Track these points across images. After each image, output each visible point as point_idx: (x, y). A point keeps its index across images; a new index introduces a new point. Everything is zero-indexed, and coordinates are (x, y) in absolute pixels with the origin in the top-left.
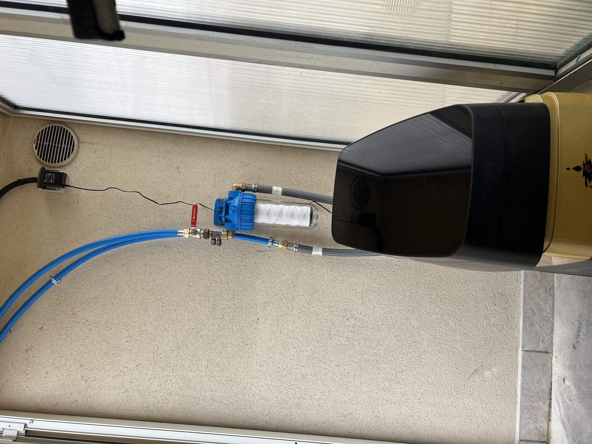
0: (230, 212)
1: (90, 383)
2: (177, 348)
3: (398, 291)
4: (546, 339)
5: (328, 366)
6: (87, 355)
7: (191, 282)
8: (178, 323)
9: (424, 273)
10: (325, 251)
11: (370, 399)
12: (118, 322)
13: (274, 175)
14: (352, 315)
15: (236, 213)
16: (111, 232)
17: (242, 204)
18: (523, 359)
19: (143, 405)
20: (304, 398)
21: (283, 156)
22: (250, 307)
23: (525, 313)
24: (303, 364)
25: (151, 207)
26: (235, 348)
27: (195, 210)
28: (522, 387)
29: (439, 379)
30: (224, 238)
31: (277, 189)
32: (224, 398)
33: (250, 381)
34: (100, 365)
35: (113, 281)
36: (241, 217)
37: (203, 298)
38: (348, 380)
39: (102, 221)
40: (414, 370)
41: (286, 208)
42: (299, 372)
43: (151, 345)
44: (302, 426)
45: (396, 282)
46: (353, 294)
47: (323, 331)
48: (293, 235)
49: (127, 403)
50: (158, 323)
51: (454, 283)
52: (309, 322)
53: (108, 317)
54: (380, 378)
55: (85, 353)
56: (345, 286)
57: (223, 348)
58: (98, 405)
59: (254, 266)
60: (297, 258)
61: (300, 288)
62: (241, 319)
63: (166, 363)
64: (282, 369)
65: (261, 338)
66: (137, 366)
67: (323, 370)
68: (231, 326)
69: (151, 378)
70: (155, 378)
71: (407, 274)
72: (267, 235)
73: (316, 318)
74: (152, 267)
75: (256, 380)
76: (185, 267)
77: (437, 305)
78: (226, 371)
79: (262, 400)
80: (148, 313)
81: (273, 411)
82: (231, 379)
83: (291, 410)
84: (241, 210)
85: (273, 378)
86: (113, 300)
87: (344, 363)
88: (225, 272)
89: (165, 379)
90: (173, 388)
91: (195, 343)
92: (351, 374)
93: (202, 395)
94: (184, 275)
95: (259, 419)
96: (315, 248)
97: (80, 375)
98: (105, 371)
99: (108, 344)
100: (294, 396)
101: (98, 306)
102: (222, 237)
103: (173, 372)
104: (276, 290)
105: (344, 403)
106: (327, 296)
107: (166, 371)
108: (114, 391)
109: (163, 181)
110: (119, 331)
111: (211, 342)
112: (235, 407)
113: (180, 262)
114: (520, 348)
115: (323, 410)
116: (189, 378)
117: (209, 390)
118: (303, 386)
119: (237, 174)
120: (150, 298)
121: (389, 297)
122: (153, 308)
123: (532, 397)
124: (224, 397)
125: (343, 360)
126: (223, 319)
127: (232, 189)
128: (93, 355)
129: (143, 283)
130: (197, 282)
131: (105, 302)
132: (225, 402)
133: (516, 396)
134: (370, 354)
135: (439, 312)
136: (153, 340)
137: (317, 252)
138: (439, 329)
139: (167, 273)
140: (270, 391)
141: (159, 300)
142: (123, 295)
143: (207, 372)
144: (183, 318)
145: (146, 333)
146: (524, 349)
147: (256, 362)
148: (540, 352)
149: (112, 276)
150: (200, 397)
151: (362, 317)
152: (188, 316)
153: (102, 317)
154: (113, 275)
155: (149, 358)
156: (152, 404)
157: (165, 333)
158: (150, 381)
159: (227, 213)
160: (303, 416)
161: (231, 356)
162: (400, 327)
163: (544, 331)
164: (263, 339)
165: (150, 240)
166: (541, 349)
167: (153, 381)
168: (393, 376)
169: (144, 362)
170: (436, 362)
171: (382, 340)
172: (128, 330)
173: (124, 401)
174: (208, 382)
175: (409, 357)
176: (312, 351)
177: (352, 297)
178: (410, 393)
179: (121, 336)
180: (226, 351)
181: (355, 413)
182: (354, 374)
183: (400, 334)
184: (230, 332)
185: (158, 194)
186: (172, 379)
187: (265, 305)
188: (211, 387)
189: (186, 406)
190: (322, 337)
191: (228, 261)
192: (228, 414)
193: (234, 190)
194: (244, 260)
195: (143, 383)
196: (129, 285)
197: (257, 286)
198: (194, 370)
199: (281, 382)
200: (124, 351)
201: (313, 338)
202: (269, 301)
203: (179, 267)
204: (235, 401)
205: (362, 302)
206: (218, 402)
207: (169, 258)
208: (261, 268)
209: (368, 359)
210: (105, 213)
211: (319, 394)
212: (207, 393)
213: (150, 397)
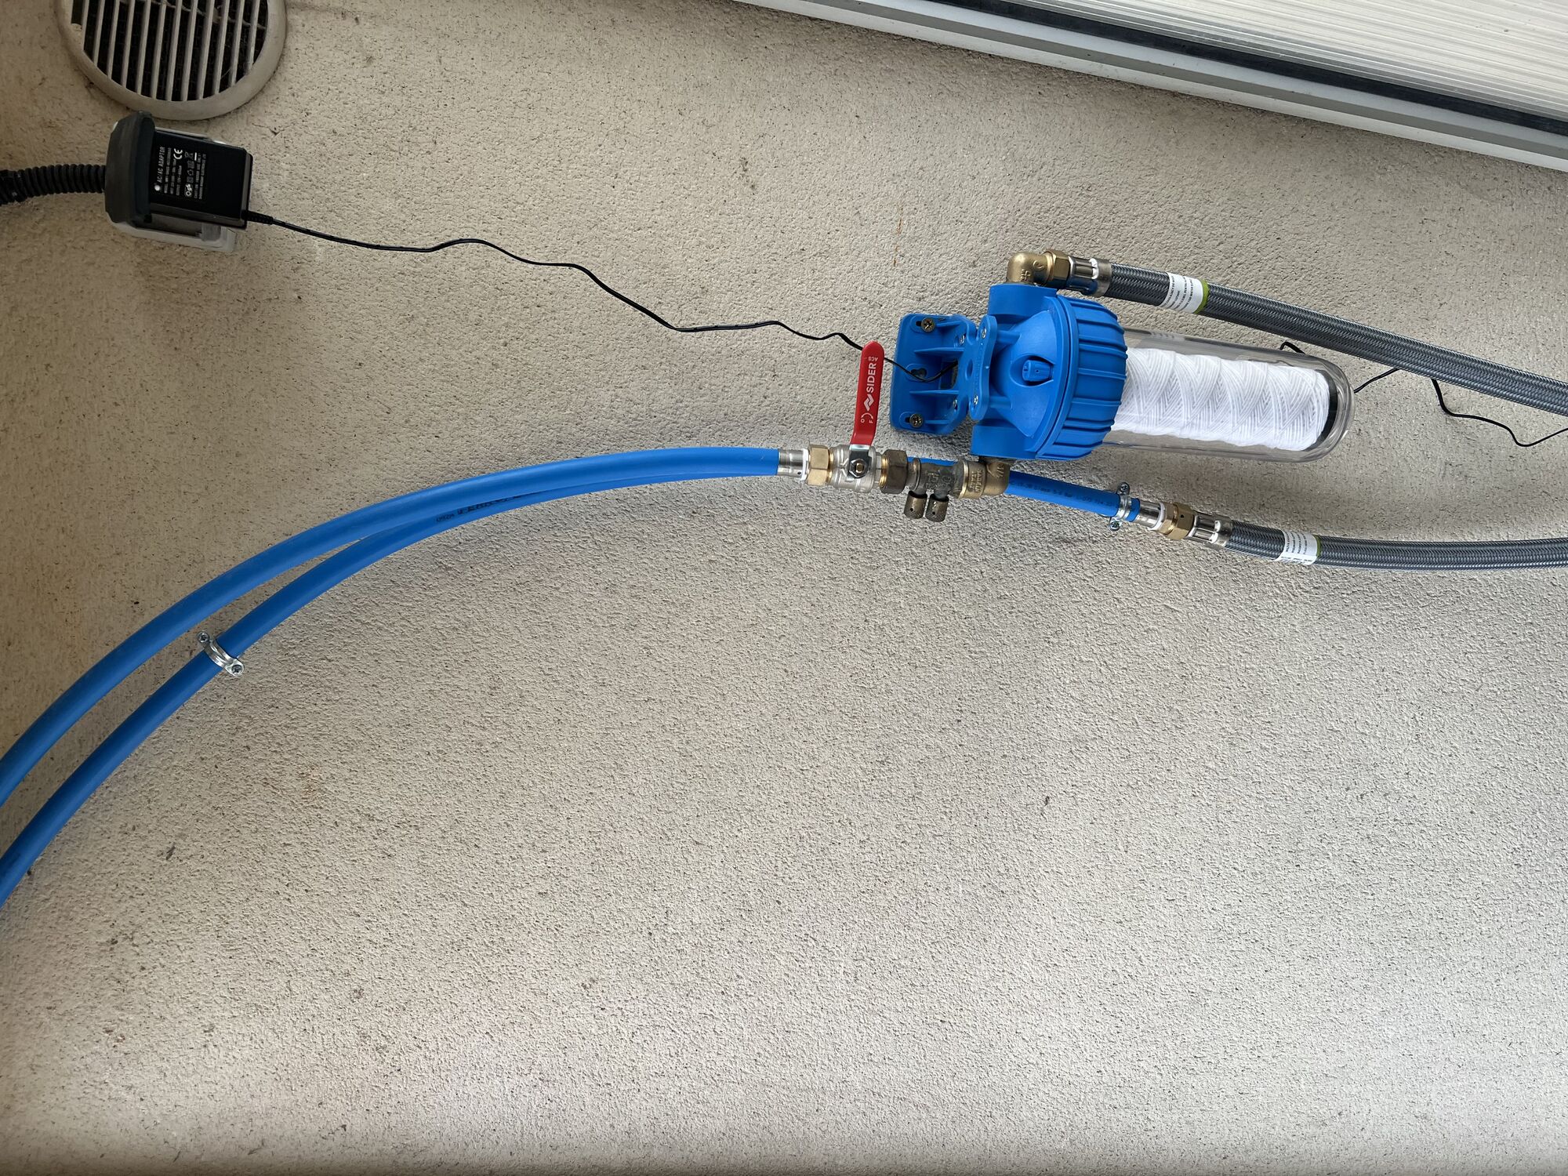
1: (396, 1058)
2: (742, 913)
3: (1538, 696)
5: (1280, 959)
6: (378, 951)
7: (795, 659)
8: (747, 819)
10: (1331, 549)
11: (1409, 1063)
12: (501, 819)
14: (1377, 780)
16: (459, 442)
17: (1081, 351)
19: (612, 1126)
20: (1190, 1072)
22: (1019, 754)
24: (1197, 957)
25: (629, 338)
26: (958, 908)
27: (872, 366)
31: (1188, 286)
33: (1009, 1022)
34: (436, 989)
35: (474, 654)
37: (843, 721)
38: (1341, 1002)
39: (416, 390)
42: (1182, 983)
43: (641, 905)
44: (1178, 1162)
45: (1536, 662)
46: (1387, 707)
47: (1273, 841)
49: (548, 1121)
50: (666, 819)
52: (1229, 808)
53: (460, 801)
55: (368, 944)
56: (1364, 676)
57: (914, 908)
58: (433, 1137)
61: (1205, 687)
62: (983, 801)
63: (700, 971)
64: (1122, 977)
65: (1055, 869)
66: (585, 987)
67: (1262, 972)
68: (947, 827)
69: (640, 1028)
70: (655, 1026)
73: (1254, 795)
74: (642, 594)
75: (1031, 1018)
76: (774, 600)
78: (926, 990)
79: (1050, 1085)
80: (627, 780)
81: (1085, 1120)
82: (939, 1017)
83: (1144, 1112)
85: (1091, 1009)
86: (478, 734)
87: (1334, 947)
89: (696, 1028)
90: (725, 1059)
91: (812, 892)
92: (1355, 983)
93: (835, 1080)
94: (770, 632)
95: (1036, 1147)
96: (1292, 536)
97: (353, 1031)
98: (457, 1010)
99: (465, 905)
100: (1158, 1064)
101: (416, 756)
102: (964, 489)
103: (726, 1001)
104: (1117, 692)
105: (1324, 1079)
106: (1298, 714)
107: (698, 1001)
108: (497, 1081)
110: (507, 856)
112: (952, 1113)
113: (754, 578)
115: (1253, 1106)
116: (788, 1020)
117: (861, 1061)
118: (1191, 1030)
120: (634, 721)
121: (1505, 717)
124: (913, 1081)
125: (1330, 939)
126: (918, 802)
127: (1010, 277)
128: (405, 952)
129: (603, 662)
131: (445, 740)
132: (917, 1098)
134: (1422, 913)
137: (1301, 553)
139: (702, 623)
140: (1077, 1051)
141: (668, 728)
142: (523, 709)
143: (853, 997)
144: (764, 796)
145: (619, 858)
147: (1031, 956)
149: (474, 631)
150: (826, 1085)
151: (1410, 786)
152: (786, 788)
153: (436, 801)
154: (475, 628)
155: (634, 955)
156: (644, 1120)
157: (697, 858)
158: (638, 1039)
160: (1186, 1130)
161: (945, 936)
162: (1529, 821)
164: (1062, 871)
167: (648, 1038)
168: (1488, 985)
169: (613, 971)
171: (1465, 865)
172: (544, 851)
173: (539, 1115)
174: (857, 1033)
175: (1543, 921)
177: (1384, 715)
179: (517, 874)
180: (925, 918)
181: (1354, 1109)
182: (1365, 983)
183: (1526, 844)
184: (941, 848)
185: (660, 280)
186: (723, 1029)
187: (1073, 749)
188: (868, 1049)
189: (777, 1120)
190: (1268, 860)
191: (941, 578)
192: (928, 1137)
193: (1022, 284)
194: (1002, 575)
195: (608, 1048)
196: (547, 672)
197: (1047, 677)
198: (804, 990)
199: (1119, 1020)
200: (532, 930)
201: (1236, 866)
202: (1089, 733)
203: (751, 599)
204: (953, 1092)
205: (1414, 734)
206: (891, 1100)
207: (710, 561)
208: (1066, 608)
209: (1413, 931)
210: (425, 354)
211: (1245, 1053)
212: (851, 1069)
213: (639, 1096)
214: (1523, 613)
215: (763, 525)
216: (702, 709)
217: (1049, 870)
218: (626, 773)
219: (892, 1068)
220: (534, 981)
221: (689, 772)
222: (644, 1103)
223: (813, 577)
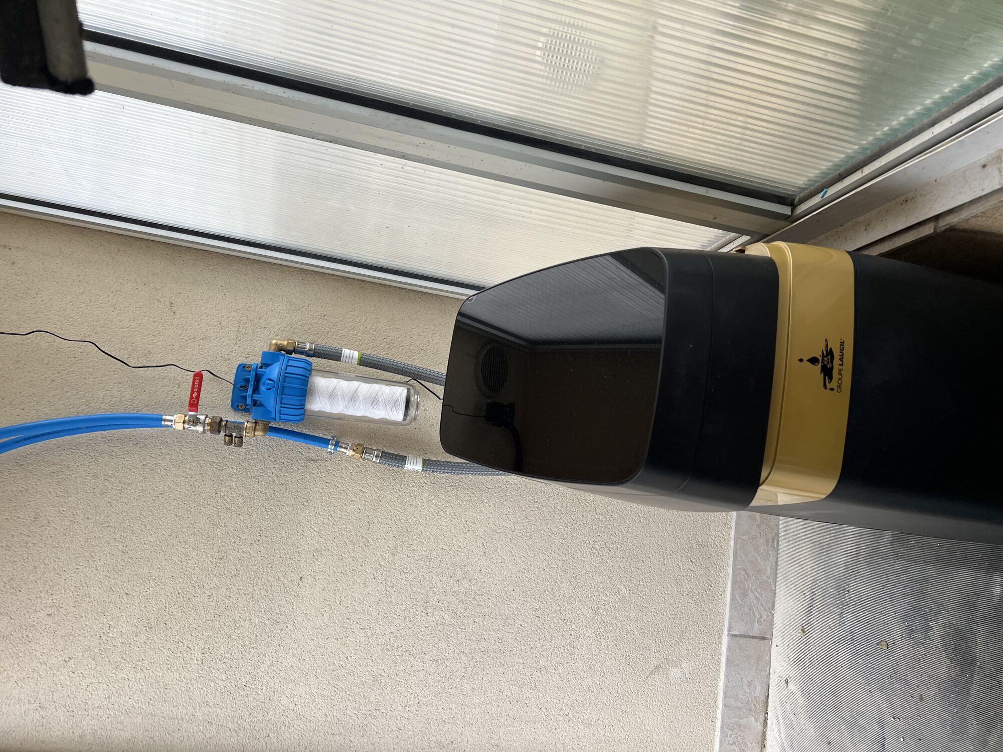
0: (263, 388)
2: (147, 628)
3: (543, 536)
4: (765, 617)
5: (419, 660)
7: (181, 509)
8: (152, 583)
9: (585, 506)
10: (427, 463)
11: (487, 717)
12: (33, 579)
13: (347, 330)
14: (465, 573)
15: (273, 392)
16: (32, 412)
17: (285, 377)
18: (729, 648)
19: (73, 733)
20: (373, 717)
21: (364, 299)
22: (288, 557)
23: (735, 575)
24: (376, 658)
25: (114, 371)
26: (255, 629)
27: (197, 381)
28: (725, 693)
29: (600, 681)
30: (249, 435)
31: (351, 354)
32: (229, 718)
33: (279, 688)
35: (28, 503)
36: (282, 398)
37: (202, 539)
38: (451, 683)
39: (17, 391)
40: (561, 668)
41: (365, 388)
42: (368, 671)
43: (97, 622)
45: (541, 520)
46: (469, 539)
47: (414, 602)
48: (373, 435)
49: (41, 728)
50: (113, 582)
51: (630, 524)
52: (392, 584)
53: (14, 569)
54: (505, 681)
56: (457, 524)
57: (233, 629)
59: (300, 485)
60: (378, 474)
61: (379, 527)
62: (270, 579)
63: (124, 656)
64: (337, 667)
65: (304, 612)
66: (66, 661)
67: (409, 667)
68: (251, 590)
69: (91, 683)
70: (99, 682)
71: (558, 507)
72: (326, 433)
73: (404, 578)
74: (109, 478)
75: (291, 686)
76: (172, 483)
77: (602, 559)
78: (237, 670)
79: (300, 721)
80: (95, 563)
81: (318, 741)
82: (244, 684)
83: (349, 737)
84: (284, 386)
85: (322, 682)
86: (26, 538)
87: (446, 655)
88: (246, 494)
89: (120, 685)
90: (133, 701)
91: (183, 619)
92: (458, 674)
93: (189, 714)
94: (169, 497)
96: (410, 458)
99: (11, 618)
100: (356, 712)
102: (244, 432)
103: (136, 672)
104: (337, 529)
105: (443, 723)
106: (425, 541)
107: (122, 671)
108: (18, 706)
109: (141, 326)
110: (34, 596)
111: (212, 618)
112: (249, 735)
113: (163, 473)
114: (726, 632)
115: (406, 736)
116: (166, 682)
117: (203, 705)
118: (374, 695)
119: (279, 322)
120: (101, 536)
121: (527, 545)
122: (106, 555)
123: (739, 709)
124: (229, 716)
125: (444, 651)
126: (237, 578)
127: (270, 349)
129: (89, 508)
130: (192, 510)
131: (11, 541)
132: (230, 725)
133: (716, 707)
134: (490, 639)
135: (606, 571)
136: (101, 612)
137: (414, 466)
138: (603, 598)
139: (137, 492)
140: (314, 704)
141: (117, 539)
142: (48, 528)
143: (200, 672)
144: (162, 573)
145: (88, 600)
146: (731, 633)
147: (291, 654)
148: (754, 637)
149: (29, 493)
150: (184, 716)
151: (482, 577)
152: (172, 569)
154: (31, 492)
155: (91, 646)
156: (90, 731)
157: (126, 601)
158: (90, 689)
159: (256, 390)
161: (248, 643)
162: (542, 595)
163: (762, 605)
164: (308, 613)
165: (108, 431)
166: (756, 633)
167: (95, 689)
168: (527, 677)
169: (80, 654)
170: (596, 654)
171: (511, 616)
172: (52, 595)
173: (37, 724)
174: (201, 690)
175: (553, 645)
176: (392, 635)
177: (468, 543)
178: (552, 706)
179: (38, 605)
180: (239, 634)
181: (459, 740)
182: (462, 674)
183: (541, 607)
184: (248, 600)
185: (130, 348)
186: (133, 686)
187: (315, 554)
188: (207, 699)
189: (157, 734)
190: (411, 610)
191: (253, 475)
192: (236, 746)
193: (273, 351)
194: (282, 474)
195: (75, 693)
196: (62, 512)
197: (303, 521)
198: (175, 668)
199: (336, 688)
200: (43, 632)
201: (396, 613)
202: (323, 547)
203: (161, 482)
204: (250, 723)
205: (483, 551)
206: (217, 726)
207: (143, 465)
208: (312, 490)
209: (487, 649)
210: (22, 376)
211: (401, 708)
212: (197, 709)
213: (87, 718)
214: (532, 497)
215: (170, 450)
216: (134, 531)
217: (302, 612)
218: (95, 559)
219: (218, 709)
220: (41, 657)
221: (125, 560)
222: (90, 722)
223: (192, 473)
